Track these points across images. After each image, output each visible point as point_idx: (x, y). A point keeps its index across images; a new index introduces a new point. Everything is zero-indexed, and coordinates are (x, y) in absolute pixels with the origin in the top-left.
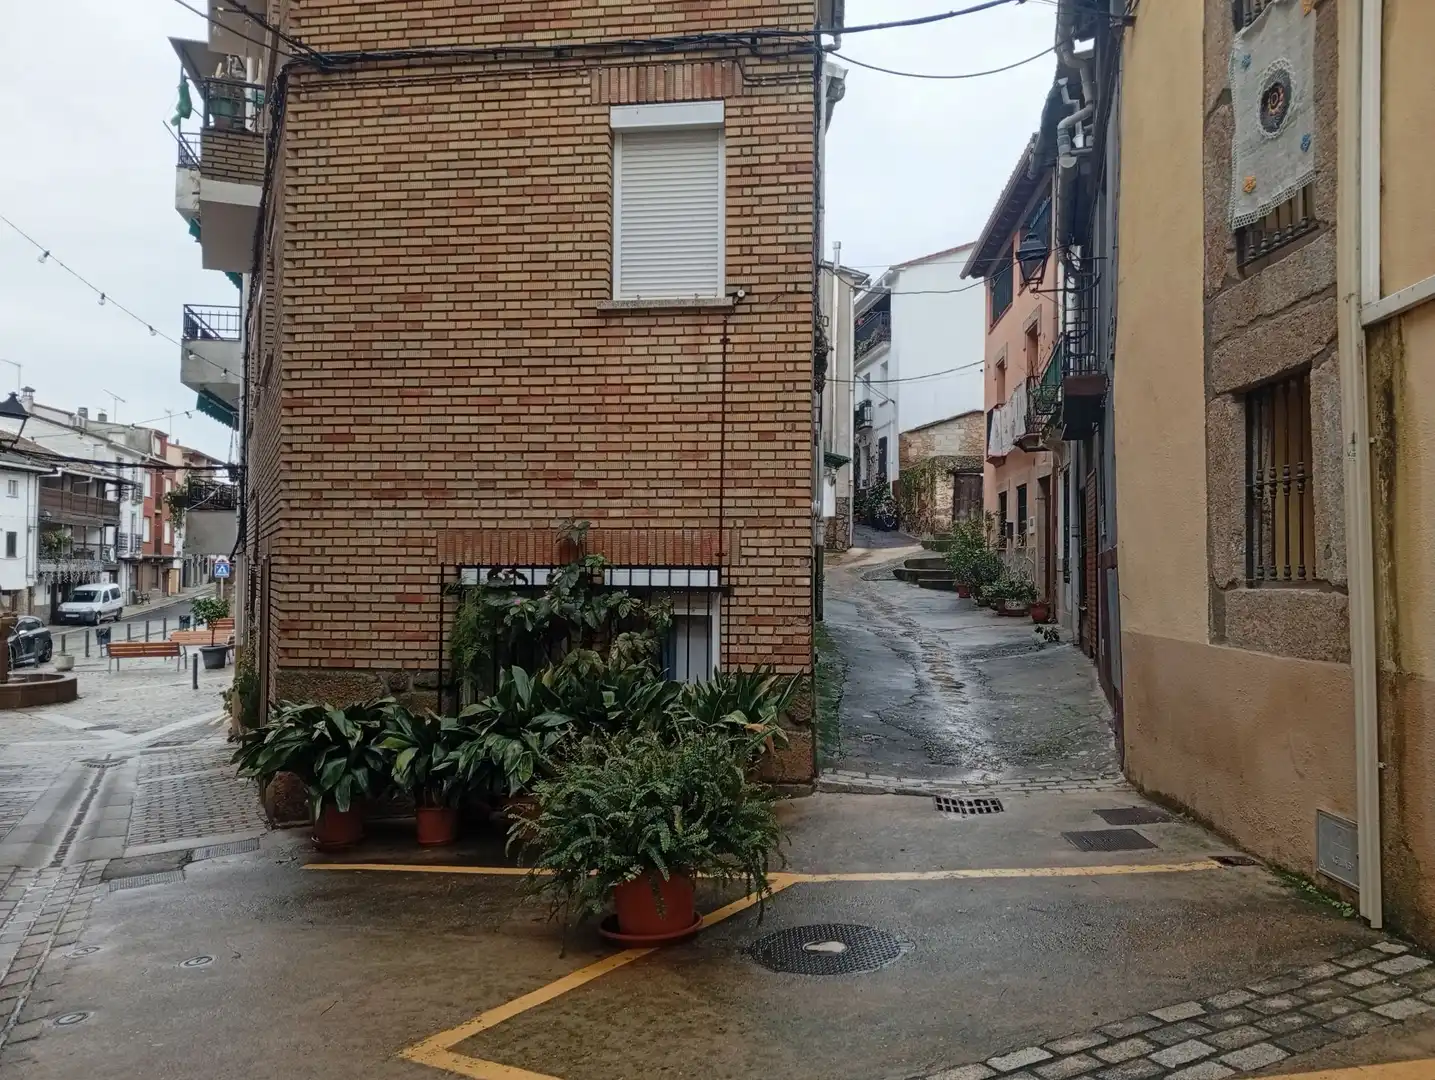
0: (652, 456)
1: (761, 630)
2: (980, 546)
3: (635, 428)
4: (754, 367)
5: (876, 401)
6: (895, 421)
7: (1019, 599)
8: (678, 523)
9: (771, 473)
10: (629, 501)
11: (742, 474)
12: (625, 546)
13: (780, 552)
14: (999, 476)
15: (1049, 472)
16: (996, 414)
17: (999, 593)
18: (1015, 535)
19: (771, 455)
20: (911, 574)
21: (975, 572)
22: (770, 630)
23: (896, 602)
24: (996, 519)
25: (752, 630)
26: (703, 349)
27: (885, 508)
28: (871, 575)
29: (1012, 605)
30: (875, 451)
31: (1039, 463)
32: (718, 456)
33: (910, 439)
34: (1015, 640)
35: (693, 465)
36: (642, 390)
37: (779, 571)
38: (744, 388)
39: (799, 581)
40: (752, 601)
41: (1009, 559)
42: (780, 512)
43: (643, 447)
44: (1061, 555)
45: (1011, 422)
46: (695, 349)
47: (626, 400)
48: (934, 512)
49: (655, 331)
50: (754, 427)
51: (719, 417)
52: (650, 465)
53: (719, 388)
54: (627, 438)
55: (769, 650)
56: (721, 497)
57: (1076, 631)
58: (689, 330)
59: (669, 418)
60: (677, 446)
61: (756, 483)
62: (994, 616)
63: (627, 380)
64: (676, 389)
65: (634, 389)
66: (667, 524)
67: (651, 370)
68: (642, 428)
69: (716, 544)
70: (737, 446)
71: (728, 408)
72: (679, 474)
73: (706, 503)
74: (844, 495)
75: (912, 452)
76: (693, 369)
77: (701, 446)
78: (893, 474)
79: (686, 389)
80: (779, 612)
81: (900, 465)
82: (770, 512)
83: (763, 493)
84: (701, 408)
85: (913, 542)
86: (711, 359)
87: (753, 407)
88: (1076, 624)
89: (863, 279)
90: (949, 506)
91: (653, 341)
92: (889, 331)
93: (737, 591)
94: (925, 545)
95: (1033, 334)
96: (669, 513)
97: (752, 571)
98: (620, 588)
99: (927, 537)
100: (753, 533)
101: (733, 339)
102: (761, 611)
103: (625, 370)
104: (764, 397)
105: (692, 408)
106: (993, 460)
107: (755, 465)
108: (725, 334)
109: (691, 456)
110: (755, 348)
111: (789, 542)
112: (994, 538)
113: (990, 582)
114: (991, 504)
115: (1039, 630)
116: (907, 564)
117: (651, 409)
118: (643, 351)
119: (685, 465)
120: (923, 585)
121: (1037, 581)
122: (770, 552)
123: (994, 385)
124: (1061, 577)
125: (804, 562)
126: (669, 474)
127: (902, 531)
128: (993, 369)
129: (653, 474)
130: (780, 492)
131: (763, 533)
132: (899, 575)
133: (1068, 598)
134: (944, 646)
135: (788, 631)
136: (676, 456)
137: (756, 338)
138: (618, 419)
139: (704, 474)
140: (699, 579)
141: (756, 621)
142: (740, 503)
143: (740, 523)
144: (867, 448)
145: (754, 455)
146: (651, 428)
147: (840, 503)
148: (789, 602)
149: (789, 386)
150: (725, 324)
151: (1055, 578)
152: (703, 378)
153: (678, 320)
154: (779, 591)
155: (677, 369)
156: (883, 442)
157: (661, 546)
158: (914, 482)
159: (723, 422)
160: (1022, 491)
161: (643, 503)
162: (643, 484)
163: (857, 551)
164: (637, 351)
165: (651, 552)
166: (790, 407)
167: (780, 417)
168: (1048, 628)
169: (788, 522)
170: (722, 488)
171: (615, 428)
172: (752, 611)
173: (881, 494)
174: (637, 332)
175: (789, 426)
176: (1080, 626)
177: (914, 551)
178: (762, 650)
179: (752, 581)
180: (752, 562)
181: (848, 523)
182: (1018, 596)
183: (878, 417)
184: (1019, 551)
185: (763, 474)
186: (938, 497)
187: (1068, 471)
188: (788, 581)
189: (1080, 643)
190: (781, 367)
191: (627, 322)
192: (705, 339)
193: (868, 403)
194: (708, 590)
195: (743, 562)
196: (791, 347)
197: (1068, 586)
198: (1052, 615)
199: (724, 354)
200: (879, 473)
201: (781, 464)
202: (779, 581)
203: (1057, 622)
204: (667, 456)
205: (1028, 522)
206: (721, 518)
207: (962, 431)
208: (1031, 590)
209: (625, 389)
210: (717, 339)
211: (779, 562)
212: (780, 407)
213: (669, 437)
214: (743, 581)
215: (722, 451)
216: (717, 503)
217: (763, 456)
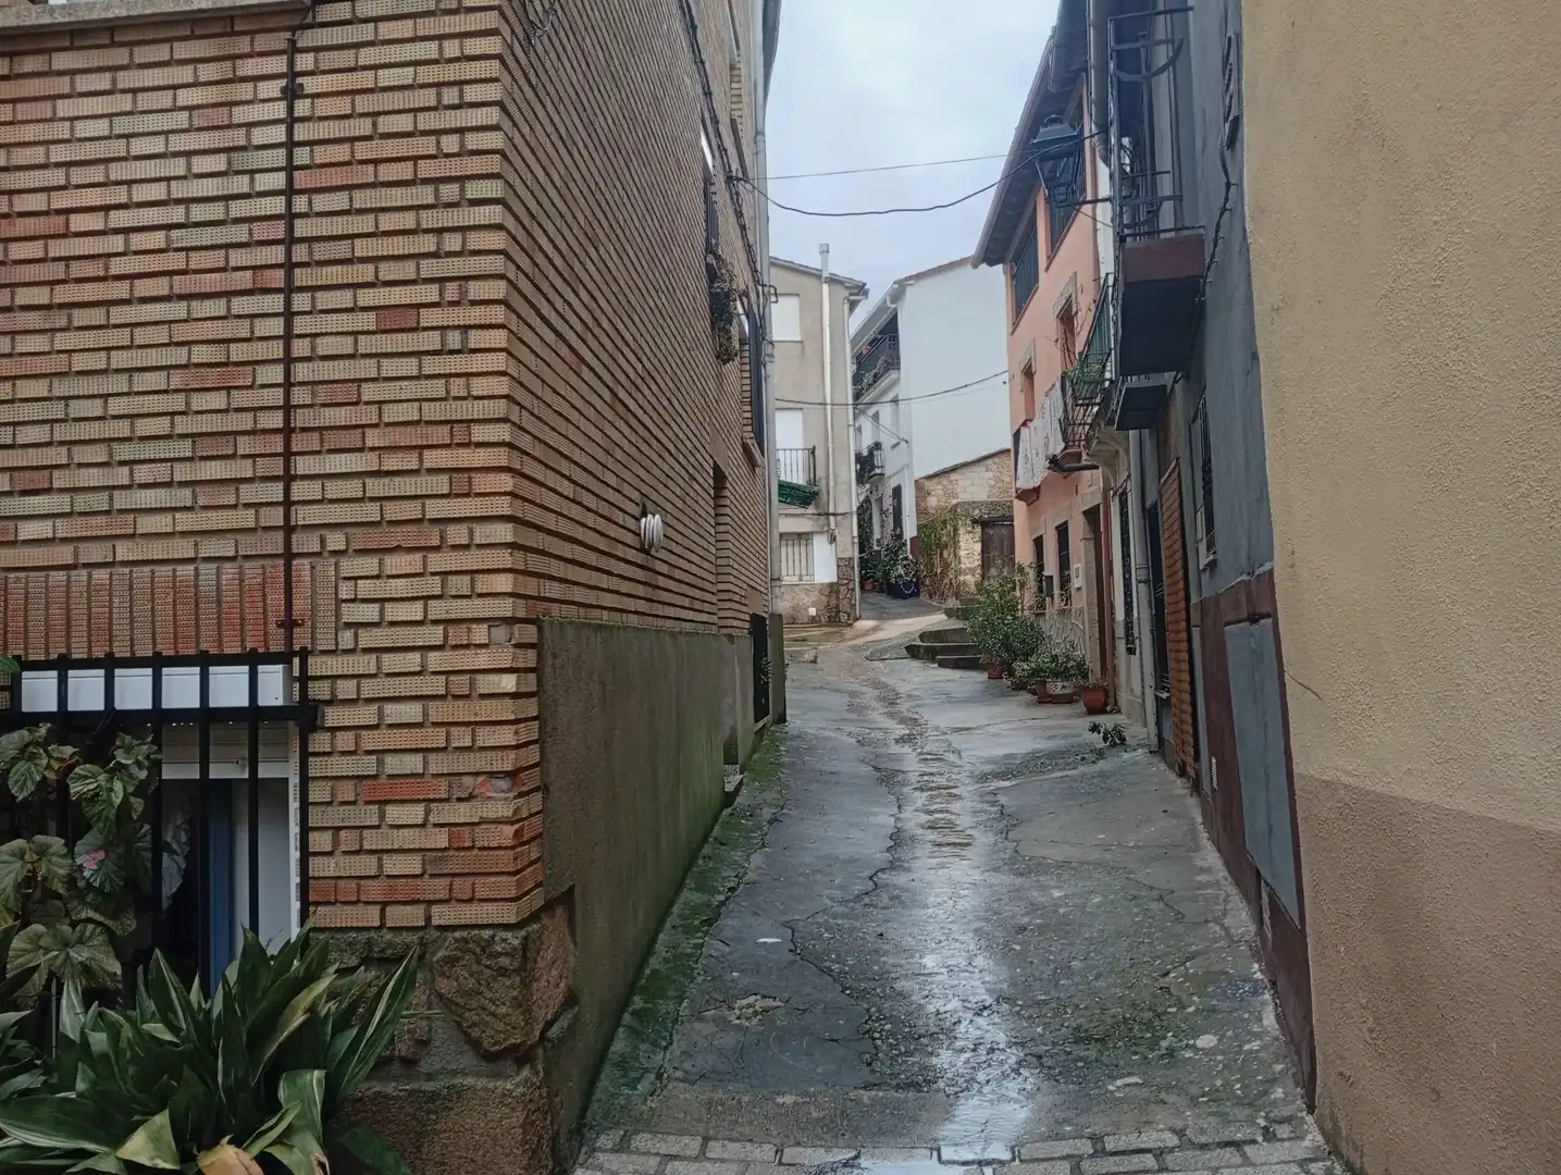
0: (119, 384)
1: (395, 813)
2: (1013, 608)
3: (81, 317)
4: (363, 151)
5: (887, 442)
6: (908, 466)
7: (1067, 678)
8: (184, 549)
9: (408, 412)
10: (66, 498)
11: (341, 416)
12: (55, 610)
13: (438, 609)
14: (1033, 514)
15: (1098, 500)
16: (1025, 433)
17: (1036, 672)
18: (1056, 591)
19: (409, 366)
20: (927, 650)
21: (1008, 647)
22: (415, 813)
23: (903, 688)
24: (1032, 574)
25: (370, 815)
26: (241, 114)
27: (901, 571)
28: (878, 654)
29: (1057, 687)
30: (888, 502)
31: (1084, 489)
32: (275, 374)
33: (929, 485)
34: (1059, 743)
35: (217, 401)
36: (94, 222)
37: (435, 660)
38: (339, 201)
39: (487, 684)
40: (370, 740)
41: (1050, 625)
42: (435, 509)
43: (97, 361)
44: (1120, 615)
45: (1044, 438)
46: (220, 117)
47: (58, 248)
48: (959, 572)
49: (128, 79)
50: (367, 297)
51: (277, 278)
52: (117, 406)
53: (277, 205)
54: (63, 341)
55: (413, 865)
56: (288, 478)
57: (1153, 729)
58: (208, 72)
59: (159, 287)
60: (180, 356)
61: (373, 438)
62: (1028, 705)
63: (62, 201)
64: (176, 214)
65: (79, 223)
66: (156, 550)
67: (118, 172)
68: (96, 316)
69: (276, 599)
70: (326, 346)
71: (300, 253)
72: (183, 425)
73: (249, 493)
74: (847, 555)
75: (932, 502)
76: (217, 163)
77: (238, 352)
78: (910, 530)
79: (199, 213)
80: (438, 764)
81: (918, 518)
82: (411, 510)
83: (392, 462)
84: (238, 258)
85: (936, 610)
86: (260, 136)
87: (363, 248)
88: (1151, 719)
89: (860, 290)
90: (977, 563)
91: (125, 103)
92: (898, 358)
93: (333, 716)
94: (949, 613)
95: (1067, 317)
96: (161, 523)
97: (365, 664)
98: (36, 719)
99: (952, 603)
100: (369, 565)
101: (311, 85)
102: (393, 764)
103: (56, 177)
104: (388, 222)
105: (214, 259)
106: (1024, 495)
107: (369, 392)
108: (292, 74)
109: (212, 377)
110: (364, 104)
111: (460, 584)
112: (1028, 598)
113: (1026, 657)
114: (1024, 553)
115: (1095, 728)
116: (923, 636)
117: (118, 266)
118: (100, 128)
119: (200, 402)
120: (943, 664)
121: (1088, 652)
122: (414, 611)
123: (1021, 398)
124: (1121, 646)
125: (500, 633)
126: (160, 426)
127: (924, 597)
128: (1019, 379)
129: (122, 428)
130: (433, 458)
131: (395, 563)
132: (913, 652)
133: (1135, 675)
134: (952, 758)
135: (462, 813)
136: (177, 380)
137: (365, 79)
138: (40, 296)
139: (245, 421)
140: (230, 688)
141: (379, 791)
142: (335, 489)
143: (336, 541)
144: (880, 500)
145: (367, 368)
146: (119, 314)
147: (843, 564)
148: (462, 738)
149: (449, 192)
150: (293, 50)
151: (1114, 647)
152: (240, 184)
153: (183, 50)
154: (438, 711)
155: (177, 167)
156: (897, 492)
157: (143, 606)
158: (934, 538)
159: (289, 290)
160: (1062, 530)
161: (99, 501)
162: (98, 454)
163: (865, 624)
164: (85, 129)
165: (121, 628)
166: (453, 242)
167: (430, 268)
168: (1107, 722)
169: (457, 535)
170: (288, 454)
171: (33, 320)
172: (367, 765)
173: (896, 553)
174: (84, 83)
175: (452, 291)
176: (1158, 723)
177: (936, 620)
178: (395, 866)
179: (370, 688)
180: (368, 638)
181: (853, 590)
182: (1061, 673)
183: (889, 462)
184: (1062, 612)
185: (393, 413)
186: (962, 553)
187: (1124, 493)
188: (460, 684)
189: (1160, 749)
190: (427, 145)
191: (62, 61)
192: (245, 92)
193: (878, 446)
194: (254, 715)
195: (346, 639)
196: (450, 96)
197: (1135, 659)
198: (1112, 701)
199: (291, 121)
200: (894, 530)
201: (437, 388)
202: (437, 685)
203: (1119, 711)
204: (154, 381)
205: (1073, 575)
206: (289, 529)
207: (991, 474)
208: (1080, 665)
209: (56, 224)
210: (272, 88)
211: (435, 635)
212: (427, 243)
213: (161, 335)
214: (346, 689)
215: (288, 361)
216: (275, 492)
217: (390, 367)
